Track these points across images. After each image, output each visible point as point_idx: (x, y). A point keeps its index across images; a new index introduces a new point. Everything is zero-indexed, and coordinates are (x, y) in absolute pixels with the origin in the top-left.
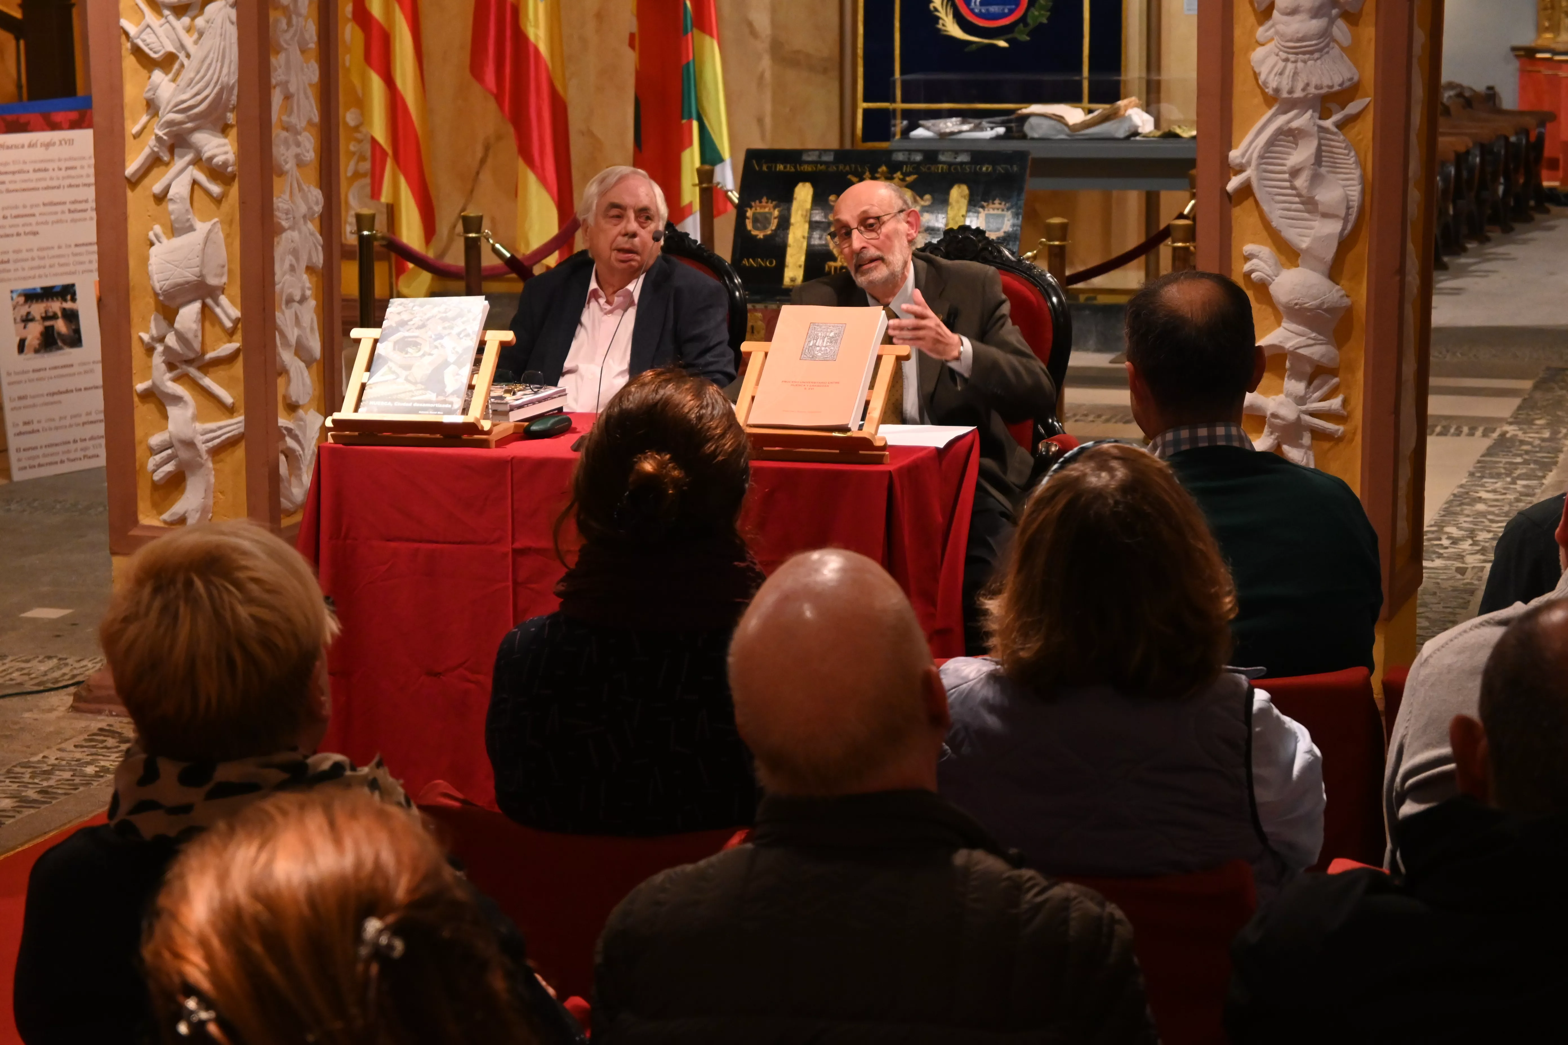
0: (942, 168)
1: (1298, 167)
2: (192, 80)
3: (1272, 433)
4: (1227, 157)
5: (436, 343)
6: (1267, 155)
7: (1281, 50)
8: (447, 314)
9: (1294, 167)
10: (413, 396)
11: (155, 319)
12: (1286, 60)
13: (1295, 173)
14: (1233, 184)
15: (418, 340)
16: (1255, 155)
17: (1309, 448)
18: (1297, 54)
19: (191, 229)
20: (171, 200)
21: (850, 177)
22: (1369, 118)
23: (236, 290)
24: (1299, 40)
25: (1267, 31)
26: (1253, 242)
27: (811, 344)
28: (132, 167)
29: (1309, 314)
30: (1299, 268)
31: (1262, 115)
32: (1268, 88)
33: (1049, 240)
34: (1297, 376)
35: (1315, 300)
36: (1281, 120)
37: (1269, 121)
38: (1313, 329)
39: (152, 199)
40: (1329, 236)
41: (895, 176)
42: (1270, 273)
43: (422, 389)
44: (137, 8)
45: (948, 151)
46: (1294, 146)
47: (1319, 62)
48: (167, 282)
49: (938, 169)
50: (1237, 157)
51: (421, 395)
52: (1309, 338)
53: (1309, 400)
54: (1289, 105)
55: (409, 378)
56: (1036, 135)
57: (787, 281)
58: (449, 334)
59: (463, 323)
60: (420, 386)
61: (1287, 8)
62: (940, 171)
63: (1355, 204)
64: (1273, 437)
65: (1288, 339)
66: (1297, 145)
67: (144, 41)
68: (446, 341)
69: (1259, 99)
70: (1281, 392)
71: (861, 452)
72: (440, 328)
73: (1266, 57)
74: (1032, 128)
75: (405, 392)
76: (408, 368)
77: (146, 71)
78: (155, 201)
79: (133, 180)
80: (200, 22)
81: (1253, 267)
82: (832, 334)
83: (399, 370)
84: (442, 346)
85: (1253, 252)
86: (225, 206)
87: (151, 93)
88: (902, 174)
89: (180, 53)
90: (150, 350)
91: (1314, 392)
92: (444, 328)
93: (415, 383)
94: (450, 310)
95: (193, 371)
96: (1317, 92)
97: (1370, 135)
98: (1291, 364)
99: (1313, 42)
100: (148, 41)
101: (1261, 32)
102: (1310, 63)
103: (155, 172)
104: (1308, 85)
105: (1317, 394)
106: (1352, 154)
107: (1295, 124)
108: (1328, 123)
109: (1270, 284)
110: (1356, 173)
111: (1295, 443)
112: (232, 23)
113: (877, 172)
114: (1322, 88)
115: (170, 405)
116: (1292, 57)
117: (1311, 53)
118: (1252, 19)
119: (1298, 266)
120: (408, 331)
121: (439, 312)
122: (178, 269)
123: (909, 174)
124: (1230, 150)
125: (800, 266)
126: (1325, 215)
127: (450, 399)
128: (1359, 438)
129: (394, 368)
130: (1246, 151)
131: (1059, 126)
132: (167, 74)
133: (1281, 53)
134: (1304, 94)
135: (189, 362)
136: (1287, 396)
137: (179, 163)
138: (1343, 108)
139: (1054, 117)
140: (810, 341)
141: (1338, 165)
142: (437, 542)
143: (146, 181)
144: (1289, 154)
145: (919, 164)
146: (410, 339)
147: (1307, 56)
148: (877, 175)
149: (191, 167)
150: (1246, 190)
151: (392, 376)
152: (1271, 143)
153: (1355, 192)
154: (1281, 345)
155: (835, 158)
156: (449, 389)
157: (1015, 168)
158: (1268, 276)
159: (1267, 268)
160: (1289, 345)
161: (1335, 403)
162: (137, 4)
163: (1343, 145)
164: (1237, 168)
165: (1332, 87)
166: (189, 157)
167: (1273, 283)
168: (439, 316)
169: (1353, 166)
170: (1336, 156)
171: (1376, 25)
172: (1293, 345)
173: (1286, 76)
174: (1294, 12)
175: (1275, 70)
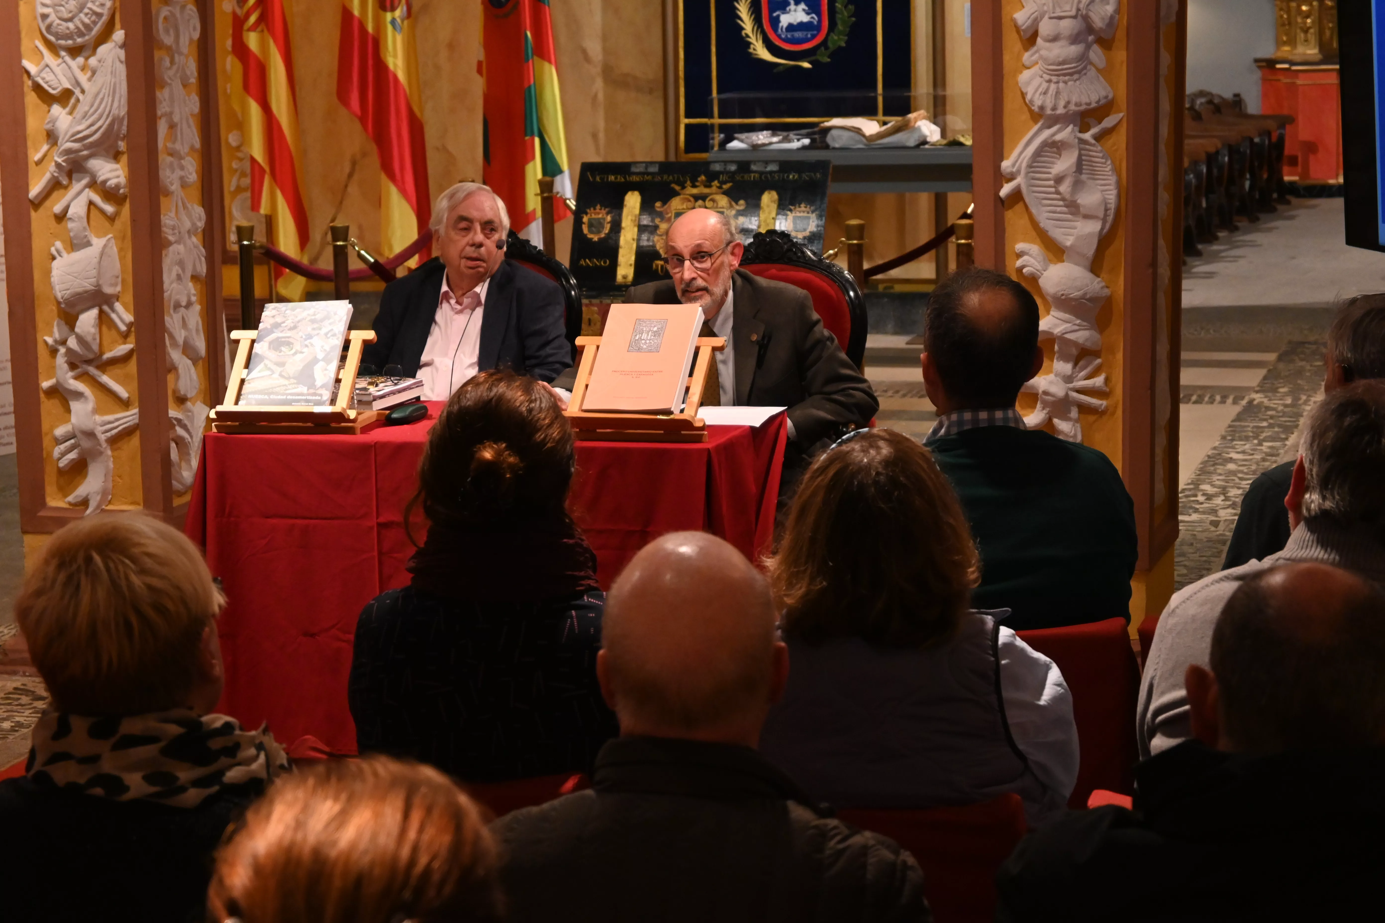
0: (754, 177)
1: (1061, 175)
2: (86, 113)
3: (1043, 409)
4: (1000, 166)
5: (307, 342)
6: (1035, 164)
7: (1045, 73)
8: (317, 317)
9: (1058, 174)
10: (286, 390)
11: (58, 325)
13: (1059, 180)
14: (1005, 190)
15: (290, 340)
16: (1024, 165)
17: (1077, 421)
18: (1058, 75)
19: (88, 244)
20: (70, 219)
21: (673, 185)
22: (1123, 130)
23: (129, 297)
24: (1060, 64)
25: (1032, 55)
26: (1024, 241)
27: (637, 338)
28: (34, 191)
29: (1073, 303)
30: (1065, 263)
31: (1029, 129)
32: (1034, 106)
33: (848, 239)
34: (1065, 358)
35: (1079, 291)
37: (1036, 135)
38: (1078, 317)
39: (53, 218)
40: (1090, 235)
41: (713, 184)
42: (1039, 268)
43: (294, 383)
44: (36, 49)
45: (759, 161)
46: (1058, 156)
47: (1078, 82)
48: (68, 292)
49: (750, 177)
50: (1008, 167)
51: (293, 388)
52: (1075, 324)
53: (1075, 379)
54: (1053, 120)
55: (283, 374)
56: (837, 146)
57: (619, 278)
58: (318, 334)
59: (330, 324)
60: (292, 381)
61: (1048, 35)
62: (752, 179)
63: (1112, 206)
64: (1045, 412)
65: (1056, 326)
66: (1060, 155)
67: (43, 79)
68: (315, 340)
69: (1026, 116)
70: (1051, 372)
71: (683, 432)
72: (309, 329)
74: (834, 139)
75: (280, 386)
76: (282, 364)
77: (46, 106)
78: (56, 220)
79: (36, 202)
80: (93, 61)
81: (1024, 263)
82: (655, 329)
83: (274, 367)
84: (312, 345)
85: (1023, 250)
86: (118, 223)
87: (51, 125)
88: (719, 182)
89: (76, 89)
90: (54, 352)
91: (1080, 372)
92: (314, 329)
93: (288, 378)
94: (319, 313)
95: (92, 370)
96: (1077, 109)
97: (1124, 146)
98: (1060, 348)
99: (1073, 65)
100: (47, 79)
101: (1027, 57)
102: (1070, 83)
103: (55, 195)
105: (1083, 373)
106: (1109, 162)
107: (1058, 137)
108: (1087, 136)
109: (1040, 277)
110: (1113, 180)
111: (1065, 417)
112: (121, 62)
113: (697, 181)
114: (1081, 105)
115: (72, 400)
116: (1054, 79)
117: (1071, 74)
118: (1018, 46)
119: (1063, 261)
120: (282, 332)
121: (309, 315)
122: (78, 280)
123: (725, 183)
124: (1002, 160)
125: (631, 265)
126: (1087, 217)
127: (319, 392)
128: (1119, 412)
129: (270, 365)
130: (1017, 161)
131: (858, 137)
132: (64, 107)
133: (1045, 75)
135: (89, 362)
136: (1056, 375)
137: (77, 186)
138: (1100, 123)
139: (853, 129)
140: (636, 335)
141: (1096, 172)
142: (311, 518)
143: (48, 203)
144: (1053, 163)
145: (734, 173)
146: (283, 340)
147: (1067, 78)
148: (697, 184)
149: (87, 190)
150: (1017, 196)
151: (268, 373)
152: (1038, 154)
153: (1112, 196)
154: (1053, 330)
155: (659, 169)
156: (319, 383)
157: (818, 175)
158: (1037, 270)
159: (1036, 263)
160: (1057, 331)
161: (1098, 381)
162: (37, 47)
163: (1101, 155)
164: (1009, 177)
165: (1089, 104)
166: (85, 181)
167: (1042, 277)
168: (309, 318)
169: (1110, 173)
170: (1094, 164)
171: (1127, 49)
172: (1061, 331)
173: (1049, 95)
174: (1055, 39)
175: (1040, 90)
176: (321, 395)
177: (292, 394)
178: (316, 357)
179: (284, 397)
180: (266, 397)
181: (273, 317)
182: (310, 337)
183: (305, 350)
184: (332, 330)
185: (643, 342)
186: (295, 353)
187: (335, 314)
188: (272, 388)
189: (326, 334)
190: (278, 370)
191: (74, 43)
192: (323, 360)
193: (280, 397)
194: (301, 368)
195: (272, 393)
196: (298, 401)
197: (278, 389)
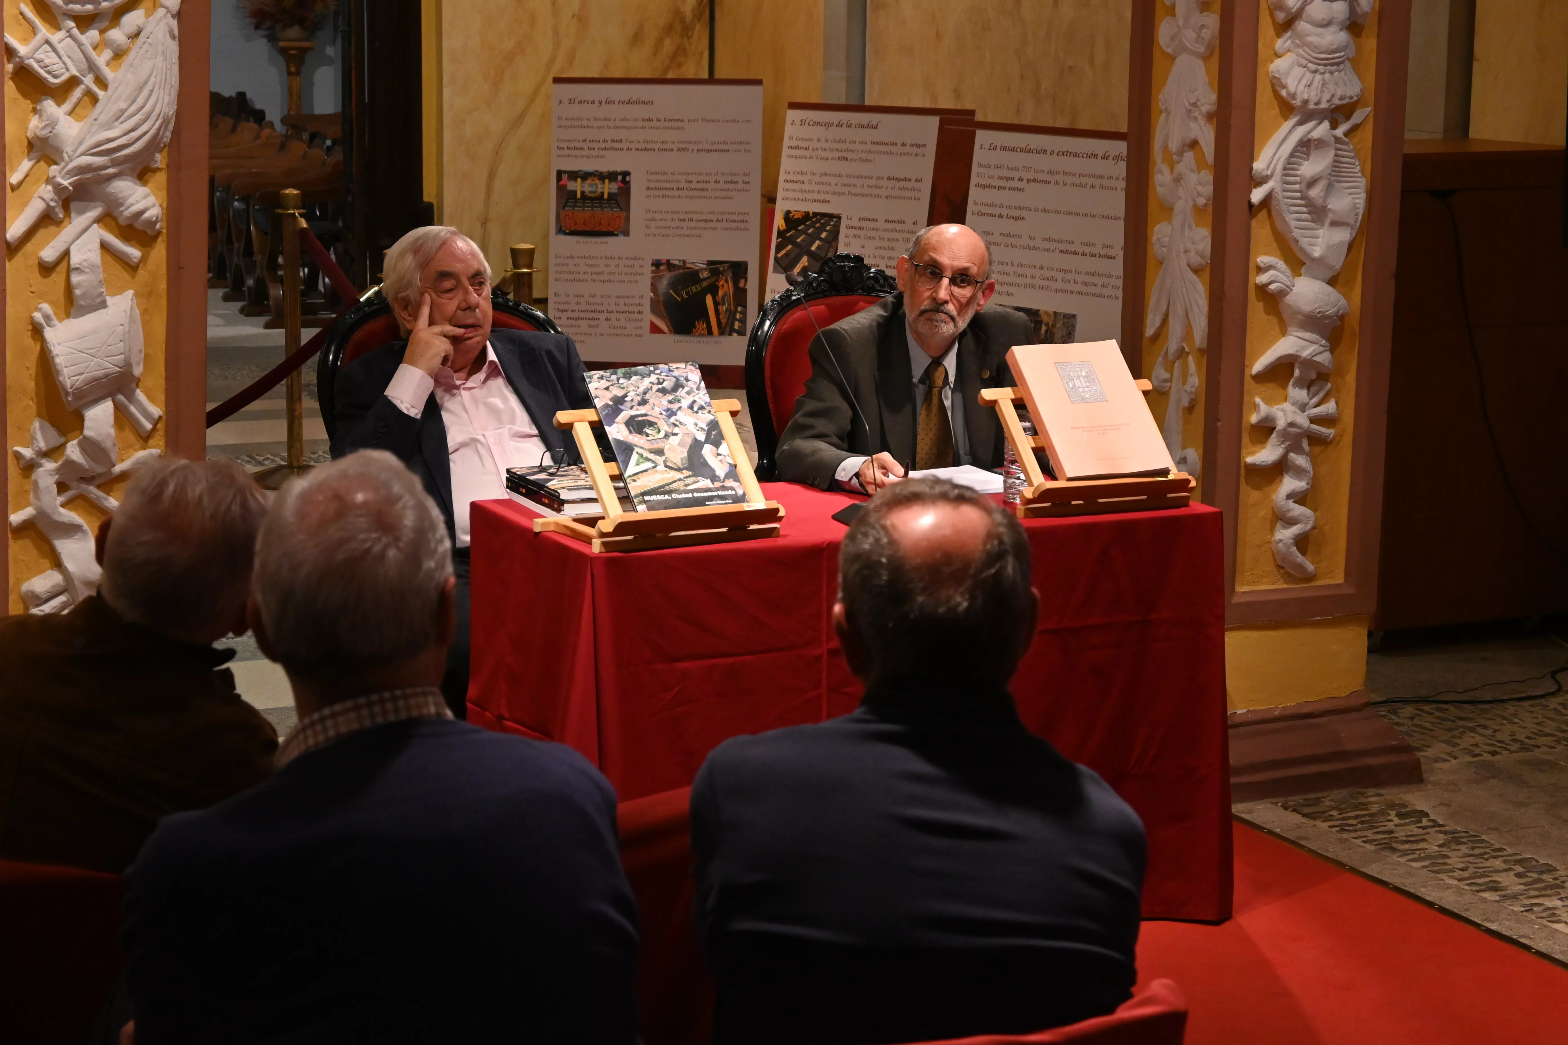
1: (1316, 178)
2: (123, 112)
3: (1283, 443)
4: (1251, 169)
5: (673, 419)
6: (1289, 166)
7: (1310, 62)
8: (664, 385)
9: (1313, 177)
10: (686, 485)
11: (46, 427)
12: (1315, 72)
13: (1312, 183)
14: (1257, 195)
15: (649, 418)
16: (1280, 167)
18: (1325, 65)
19: (103, 305)
20: (77, 269)
22: (1369, 128)
23: (157, 380)
25: (1289, 41)
26: (1266, 254)
27: (1071, 386)
28: (15, 229)
29: (1327, 321)
30: (1307, 277)
31: (1278, 126)
34: (1299, 384)
36: (1301, 131)
37: (1290, 132)
38: (1323, 337)
39: (36, 269)
40: (1338, 245)
42: (1289, 284)
44: (21, 17)
46: (1305, 156)
47: (1343, 73)
48: (83, 377)
50: (1260, 168)
51: (694, 483)
52: (1321, 345)
53: (1307, 407)
54: (1308, 115)
55: (668, 464)
58: (680, 408)
59: (688, 393)
60: (686, 473)
63: (1361, 212)
64: (1283, 446)
65: (1304, 348)
66: (1308, 155)
67: (39, 61)
68: (680, 416)
69: (1276, 111)
70: (1286, 400)
72: (664, 402)
73: (1291, 68)
75: (675, 481)
76: (660, 452)
77: (29, 102)
78: (40, 273)
79: (13, 247)
80: (117, 35)
81: (1273, 279)
82: (1084, 373)
83: (651, 456)
84: (681, 423)
85: (1272, 263)
86: (142, 274)
89: (85, 77)
90: (29, 467)
91: (1313, 398)
92: (670, 402)
93: (679, 470)
94: (664, 380)
95: (93, 491)
97: (1369, 144)
98: (1300, 372)
100: (47, 61)
101: (1280, 44)
102: (1336, 74)
103: (41, 234)
104: (1333, 96)
105: (1315, 400)
106: (1357, 163)
107: (1316, 134)
108: (1340, 132)
109: (1287, 294)
110: (1362, 183)
111: (1299, 450)
112: (171, 39)
115: (60, 537)
116: (1321, 69)
117: (1338, 64)
118: (1271, 32)
119: (1300, 275)
120: (631, 408)
122: (95, 359)
124: (1254, 159)
126: (1334, 224)
128: (1347, 441)
129: (646, 454)
130: (1270, 161)
132: (59, 104)
133: (1310, 65)
134: (1329, 104)
135: (88, 479)
136: (1293, 404)
137: (79, 221)
138: (1348, 118)
140: (1068, 383)
141: (1342, 174)
143: (29, 247)
144: (1300, 164)
146: (640, 419)
147: (1334, 68)
149: (95, 225)
150: (1267, 202)
151: (649, 465)
152: (1293, 154)
153: (1360, 199)
154: (1298, 354)
156: (721, 472)
158: (1287, 286)
159: (1285, 279)
160: (1305, 354)
161: (1330, 407)
162: (21, 13)
163: (1352, 154)
164: (1259, 181)
166: (94, 213)
167: (1290, 293)
168: (655, 388)
169: (1360, 174)
170: (1341, 165)
171: (1378, 37)
172: (1311, 353)
173: (1313, 87)
174: (1326, 24)
175: (1304, 82)
176: (732, 489)
177: (693, 491)
178: (696, 438)
179: (690, 495)
180: (667, 497)
181: (607, 389)
182: (671, 413)
183: (676, 430)
184: (694, 402)
185: (1081, 390)
186: (667, 436)
187: (687, 380)
188: (668, 484)
189: (691, 407)
190: (660, 460)
191: (95, 9)
192: (707, 441)
193: (684, 496)
194: (686, 455)
195: (670, 492)
196: (711, 498)
197: (674, 486)
